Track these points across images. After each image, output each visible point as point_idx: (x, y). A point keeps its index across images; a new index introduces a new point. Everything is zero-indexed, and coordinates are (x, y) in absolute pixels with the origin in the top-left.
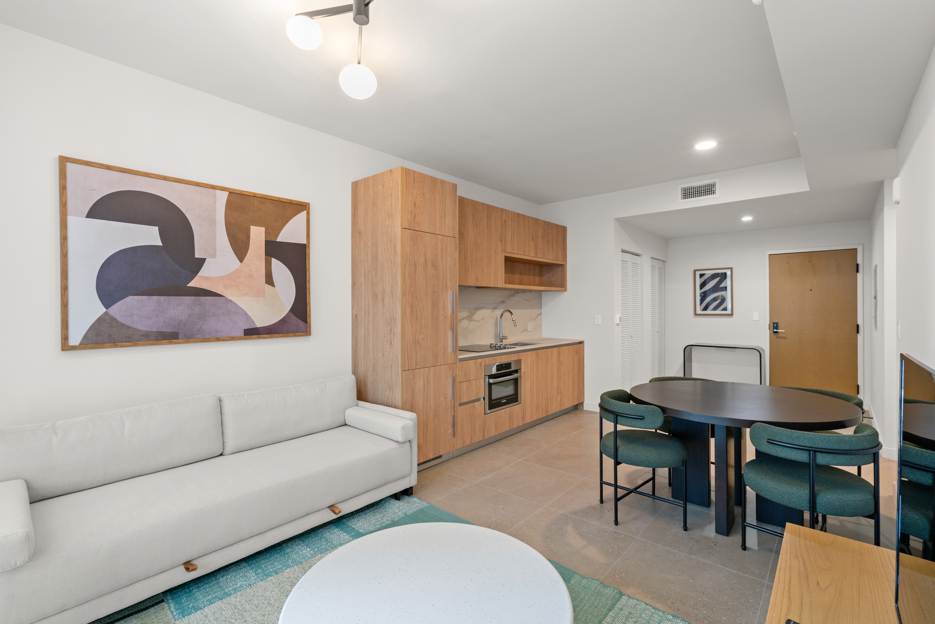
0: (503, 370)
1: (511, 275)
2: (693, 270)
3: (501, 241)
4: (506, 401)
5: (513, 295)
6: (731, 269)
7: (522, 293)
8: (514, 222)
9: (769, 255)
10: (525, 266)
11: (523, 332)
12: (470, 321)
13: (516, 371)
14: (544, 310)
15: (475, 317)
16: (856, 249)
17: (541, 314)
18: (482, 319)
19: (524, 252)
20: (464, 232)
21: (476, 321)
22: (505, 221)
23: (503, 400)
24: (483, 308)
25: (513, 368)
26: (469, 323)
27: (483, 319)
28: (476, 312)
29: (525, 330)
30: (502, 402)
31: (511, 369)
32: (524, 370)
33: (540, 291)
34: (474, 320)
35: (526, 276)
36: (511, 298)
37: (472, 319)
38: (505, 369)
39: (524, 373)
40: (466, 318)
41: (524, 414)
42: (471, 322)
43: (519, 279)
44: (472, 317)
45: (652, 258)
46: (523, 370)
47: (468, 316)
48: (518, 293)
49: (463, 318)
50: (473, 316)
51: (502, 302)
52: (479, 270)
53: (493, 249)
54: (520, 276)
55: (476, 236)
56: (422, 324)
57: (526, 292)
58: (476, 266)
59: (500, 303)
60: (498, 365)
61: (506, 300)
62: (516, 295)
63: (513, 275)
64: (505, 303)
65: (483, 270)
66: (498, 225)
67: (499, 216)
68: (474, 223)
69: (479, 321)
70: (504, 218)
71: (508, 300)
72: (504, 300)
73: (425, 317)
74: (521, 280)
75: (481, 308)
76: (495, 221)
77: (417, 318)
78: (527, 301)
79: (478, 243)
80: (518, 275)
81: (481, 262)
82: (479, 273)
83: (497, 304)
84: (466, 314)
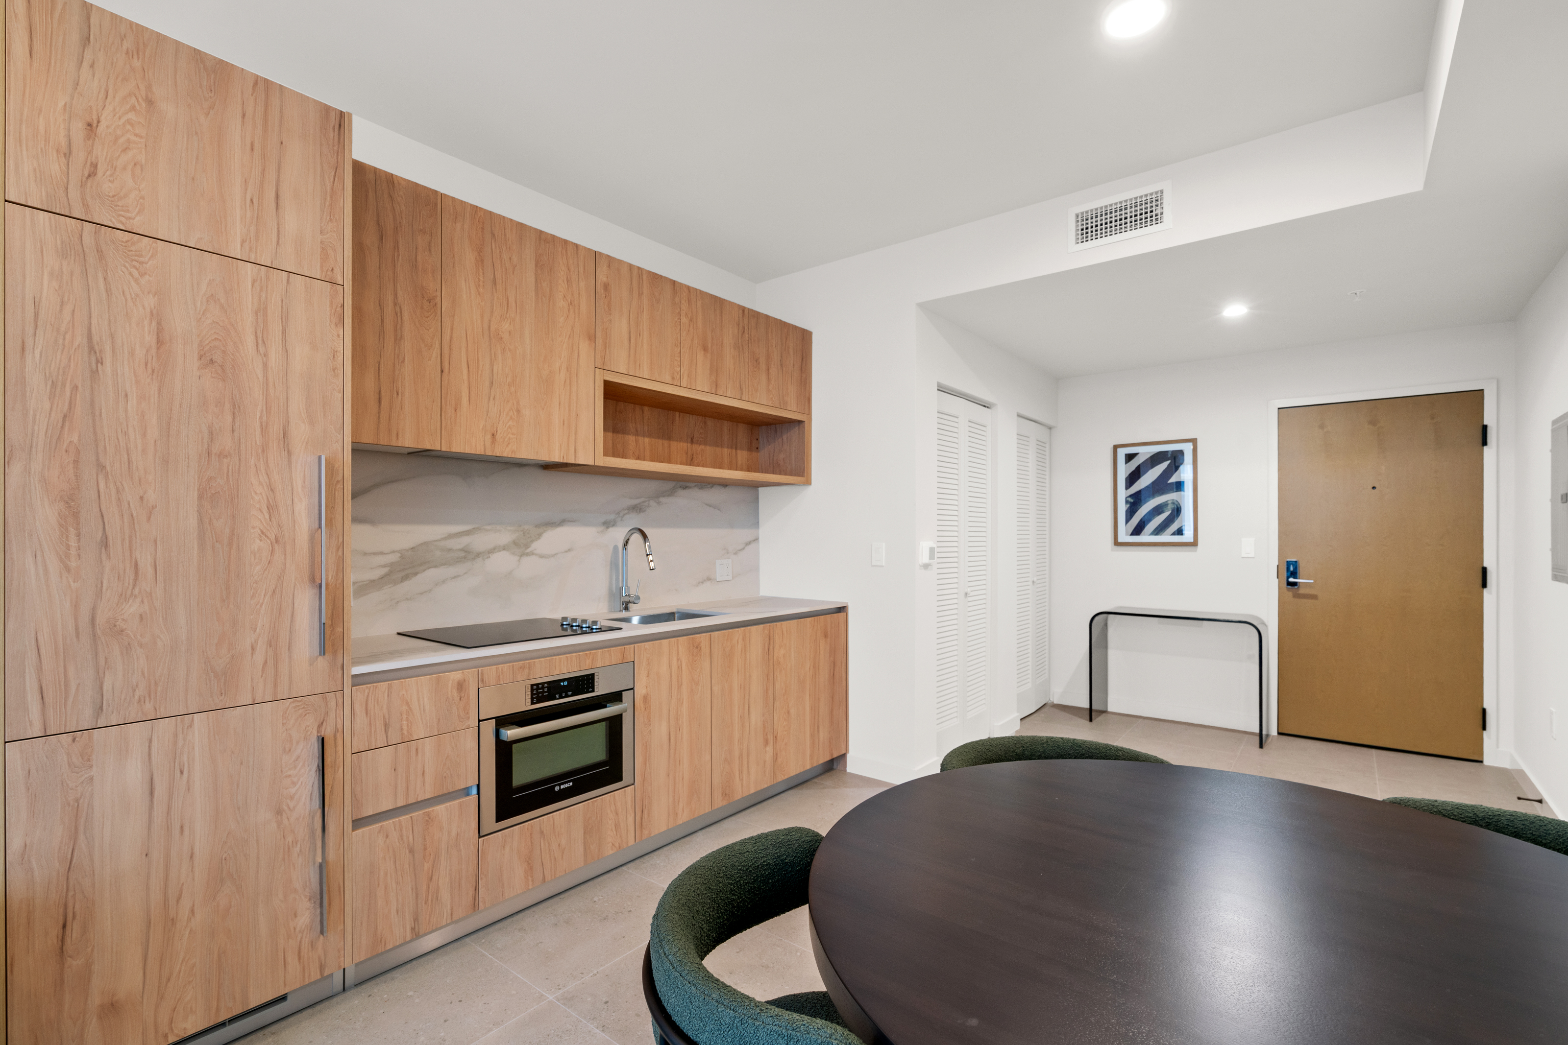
0: (560, 698)
1: (661, 441)
2: (1112, 446)
3: (592, 338)
4: (571, 784)
5: (671, 493)
6: (1194, 441)
7: (699, 489)
8: (640, 294)
9: (1279, 409)
10: (705, 423)
11: (702, 582)
12: (521, 556)
13: (616, 697)
14: (765, 530)
15: (538, 546)
16: (1482, 390)
17: (756, 539)
18: (566, 552)
19: (673, 378)
20: (439, 294)
21: (542, 556)
22: (606, 287)
23: (560, 785)
24: (569, 521)
25: (601, 689)
26: (519, 561)
27: (569, 550)
28: (545, 531)
29: (709, 579)
30: (557, 789)
31: (593, 691)
32: (644, 691)
33: (755, 486)
34: (536, 555)
35: (708, 448)
36: (662, 500)
37: (528, 551)
38: (570, 693)
39: (646, 699)
40: (504, 548)
41: (646, 812)
42: (526, 560)
43: (687, 454)
44: (527, 546)
45: (1020, 416)
46: (640, 691)
47: (515, 543)
48: (685, 488)
49: (494, 549)
50: (532, 541)
51: (633, 508)
52: (502, 410)
53: (560, 359)
54: (689, 445)
55: (492, 312)
56: (136, 565)
57: (712, 487)
58: (492, 398)
59: (626, 511)
60: (537, 685)
61: (649, 504)
62: (681, 492)
63: (666, 442)
64: (645, 511)
65: (518, 411)
66: (579, 293)
67: (584, 268)
68: (483, 273)
69: (553, 556)
70: (602, 278)
71: (652, 503)
72: (639, 504)
73: (155, 541)
74: (693, 455)
75: (562, 522)
76: (569, 281)
77: (105, 543)
78: (715, 508)
79: (499, 334)
80: (684, 444)
81: (513, 389)
82: (501, 417)
83: (619, 513)
84: (505, 537)
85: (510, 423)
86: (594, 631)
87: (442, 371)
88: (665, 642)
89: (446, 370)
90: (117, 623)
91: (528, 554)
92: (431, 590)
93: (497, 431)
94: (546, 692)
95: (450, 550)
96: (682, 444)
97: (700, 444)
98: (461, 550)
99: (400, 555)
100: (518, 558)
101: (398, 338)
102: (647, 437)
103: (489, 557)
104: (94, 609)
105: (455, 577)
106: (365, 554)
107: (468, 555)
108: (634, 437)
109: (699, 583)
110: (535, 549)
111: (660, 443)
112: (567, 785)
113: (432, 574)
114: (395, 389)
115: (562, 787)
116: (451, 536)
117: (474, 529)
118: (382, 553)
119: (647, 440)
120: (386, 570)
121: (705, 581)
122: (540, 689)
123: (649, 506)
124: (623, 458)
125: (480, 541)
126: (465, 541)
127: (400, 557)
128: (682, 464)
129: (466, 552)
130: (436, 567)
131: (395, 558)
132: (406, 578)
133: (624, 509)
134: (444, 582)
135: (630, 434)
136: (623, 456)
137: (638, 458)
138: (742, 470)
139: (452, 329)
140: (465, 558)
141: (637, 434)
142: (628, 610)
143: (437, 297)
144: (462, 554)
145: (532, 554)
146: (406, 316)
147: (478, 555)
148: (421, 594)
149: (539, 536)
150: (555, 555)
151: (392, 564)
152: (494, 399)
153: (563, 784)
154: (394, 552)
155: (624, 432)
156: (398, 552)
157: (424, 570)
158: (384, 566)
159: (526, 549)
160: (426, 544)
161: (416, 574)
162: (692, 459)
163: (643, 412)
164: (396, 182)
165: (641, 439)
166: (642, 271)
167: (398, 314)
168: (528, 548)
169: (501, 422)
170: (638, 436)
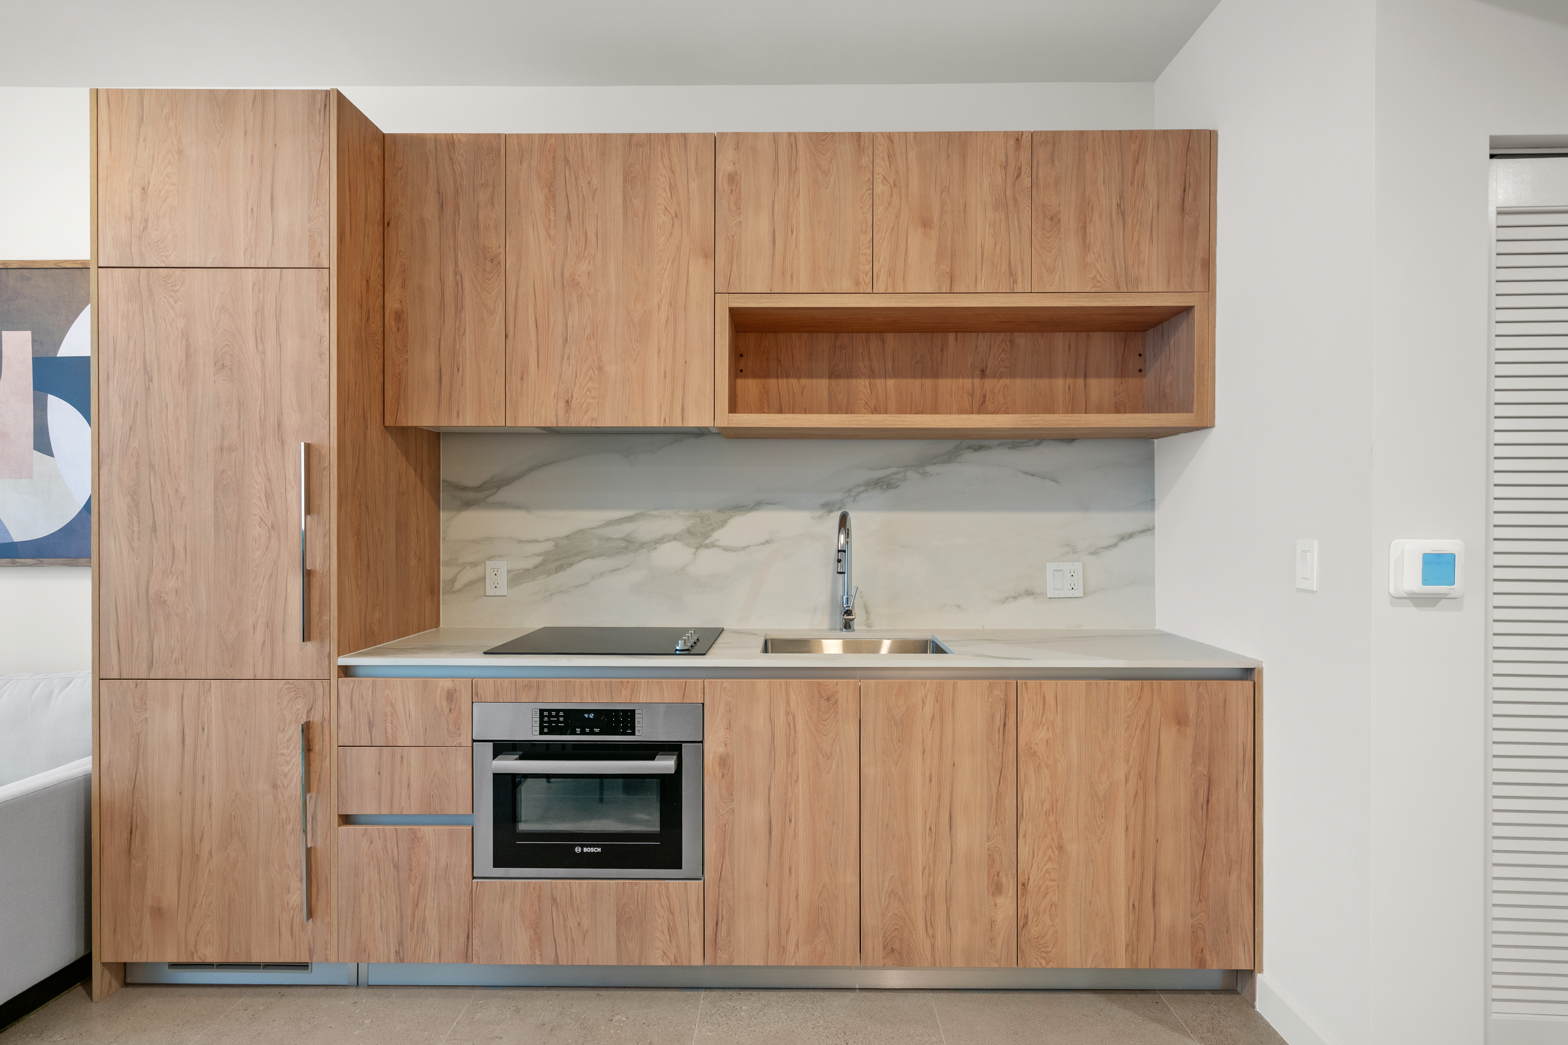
0: (581, 734)
1: (918, 382)
3: (711, 255)
4: (599, 850)
5: (950, 457)
7: (1009, 448)
8: (793, 172)
10: (1012, 342)
11: (1015, 598)
12: (697, 548)
13: (673, 748)
14: (1161, 515)
15: (722, 536)
17: (1149, 530)
18: (763, 544)
19: (857, 283)
20: (502, 250)
21: (726, 549)
22: (732, 178)
23: (582, 846)
24: (770, 503)
25: (644, 732)
26: (695, 554)
27: (767, 542)
28: (731, 517)
29: (1029, 593)
30: (578, 850)
31: (633, 734)
32: (721, 750)
34: (718, 547)
35: (1018, 381)
36: (930, 469)
37: (707, 541)
38: (597, 730)
40: (676, 538)
41: (726, 926)
42: (703, 553)
43: (972, 395)
44: (706, 536)
46: (713, 748)
47: (690, 532)
48: (980, 448)
49: (662, 538)
50: (713, 530)
51: (876, 484)
52: (578, 371)
53: (660, 292)
54: (977, 381)
55: (566, 255)
56: (174, 548)
57: (1038, 444)
58: (565, 358)
59: (863, 488)
60: (550, 711)
61: (905, 477)
62: (969, 456)
63: (928, 383)
64: (898, 486)
65: (600, 369)
66: (689, 199)
67: (697, 163)
68: (555, 211)
69: (744, 549)
70: (725, 166)
71: (911, 474)
72: (887, 476)
73: (186, 527)
74: (985, 396)
75: (757, 505)
76: (672, 187)
77: (154, 529)
78: (1043, 477)
79: (574, 280)
80: (966, 380)
81: (593, 343)
82: (577, 379)
83: (849, 491)
84: (677, 524)
85: (590, 385)
86: (678, 652)
87: (506, 336)
88: (762, 684)
89: (511, 335)
90: (162, 595)
91: (707, 546)
92: (587, 584)
93: (572, 397)
94: (561, 722)
95: (609, 539)
96: (961, 381)
97: (1001, 378)
98: (622, 539)
99: (554, 543)
100: (694, 550)
101: (459, 309)
102: (891, 378)
103: (656, 548)
104: (148, 582)
105: (614, 571)
106: (520, 541)
107: (630, 545)
108: (867, 381)
109: (1007, 598)
110: (717, 540)
111: (915, 386)
112: (592, 850)
113: (589, 565)
114: (455, 365)
115: (585, 850)
116: (610, 523)
117: (637, 514)
118: (536, 541)
119: (891, 382)
120: (540, 559)
121: (1021, 595)
122: (554, 717)
123: (905, 479)
124: (847, 413)
125: (646, 529)
126: (627, 528)
127: (554, 546)
128: (961, 411)
129: (627, 541)
130: (592, 557)
131: (548, 546)
132: (560, 568)
133: (859, 485)
134: (602, 575)
135: (860, 378)
136: (848, 409)
137: (875, 411)
138: (1109, 412)
139: (518, 286)
140: (626, 548)
141: (872, 374)
142: (850, 627)
143: (500, 253)
144: (624, 544)
145: (713, 545)
146: (467, 284)
147: (642, 545)
148: (577, 587)
149: (724, 523)
150: (746, 547)
151: (546, 553)
152: (568, 359)
153: (587, 846)
154: (548, 540)
155: (849, 375)
156: (553, 540)
157: (580, 561)
158: (538, 555)
159: (704, 540)
160: (582, 531)
161: (571, 565)
162: (984, 402)
163: (883, 343)
164: (456, 141)
165: (880, 382)
166: (795, 137)
167: (459, 285)
168: (708, 538)
169: (578, 385)
170: (874, 378)
